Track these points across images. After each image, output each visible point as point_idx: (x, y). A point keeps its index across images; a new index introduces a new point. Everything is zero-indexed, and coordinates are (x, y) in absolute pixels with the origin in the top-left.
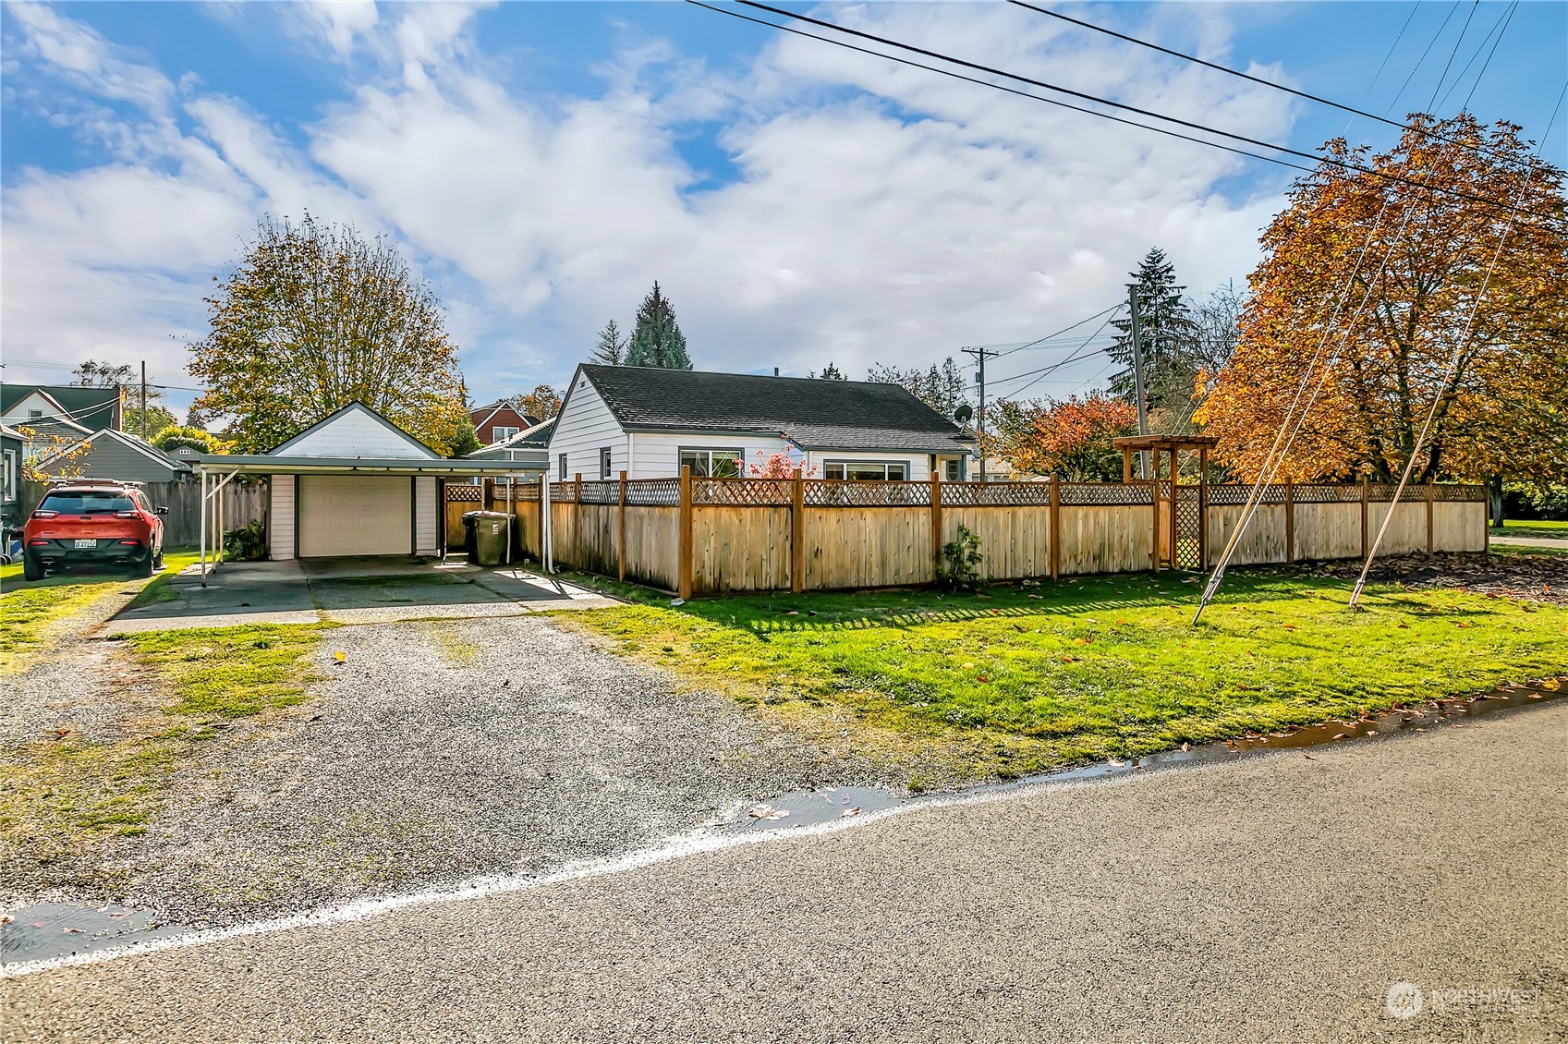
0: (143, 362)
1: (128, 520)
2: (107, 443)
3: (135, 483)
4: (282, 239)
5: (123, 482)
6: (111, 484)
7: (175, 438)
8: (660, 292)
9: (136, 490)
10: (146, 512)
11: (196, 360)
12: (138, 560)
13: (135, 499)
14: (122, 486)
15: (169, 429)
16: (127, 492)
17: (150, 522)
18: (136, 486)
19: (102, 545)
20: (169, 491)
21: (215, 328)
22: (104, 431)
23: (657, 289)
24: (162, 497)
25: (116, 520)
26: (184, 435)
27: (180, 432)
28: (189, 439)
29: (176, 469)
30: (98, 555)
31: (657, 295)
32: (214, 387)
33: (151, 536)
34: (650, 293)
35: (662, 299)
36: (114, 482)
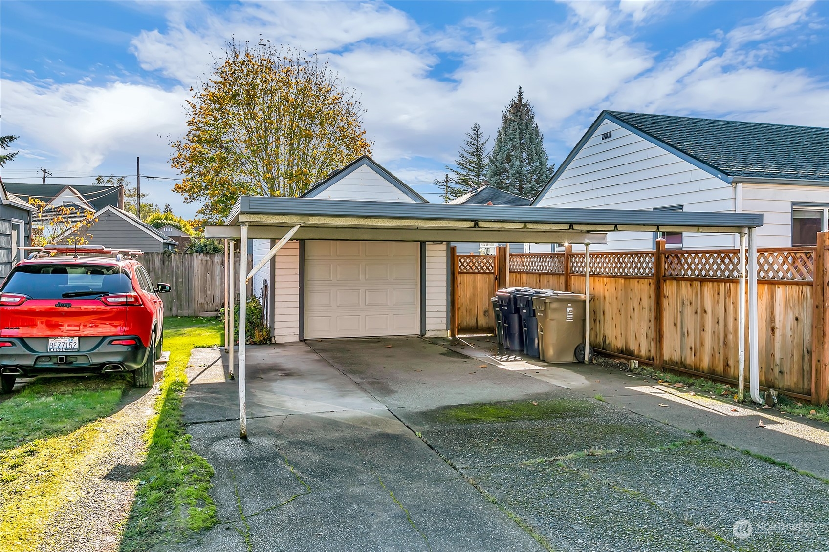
0: (138, 158)
1: (123, 308)
2: (110, 218)
3: (132, 251)
4: (242, 56)
5: (115, 251)
6: (100, 252)
7: (159, 221)
8: (523, 96)
9: (134, 261)
10: (145, 292)
11: (176, 155)
12: (136, 366)
13: (131, 273)
14: (115, 256)
15: (155, 215)
16: (121, 264)
17: (150, 306)
18: (134, 256)
19: (87, 346)
20: (163, 262)
21: (191, 127)
22: (108, 208)
23: (520, 94)
24: (156, 267)
25: (108, 308)
26: (166, 218)
27: (163, 217)
28: (169, 222)
29: (165, 241)
30: (81, 362)
31: (520, 99)
32: (190, 176)
33: (152, 328)
34: (514, 96)
35: (524, 101)
36: (106, 250)
